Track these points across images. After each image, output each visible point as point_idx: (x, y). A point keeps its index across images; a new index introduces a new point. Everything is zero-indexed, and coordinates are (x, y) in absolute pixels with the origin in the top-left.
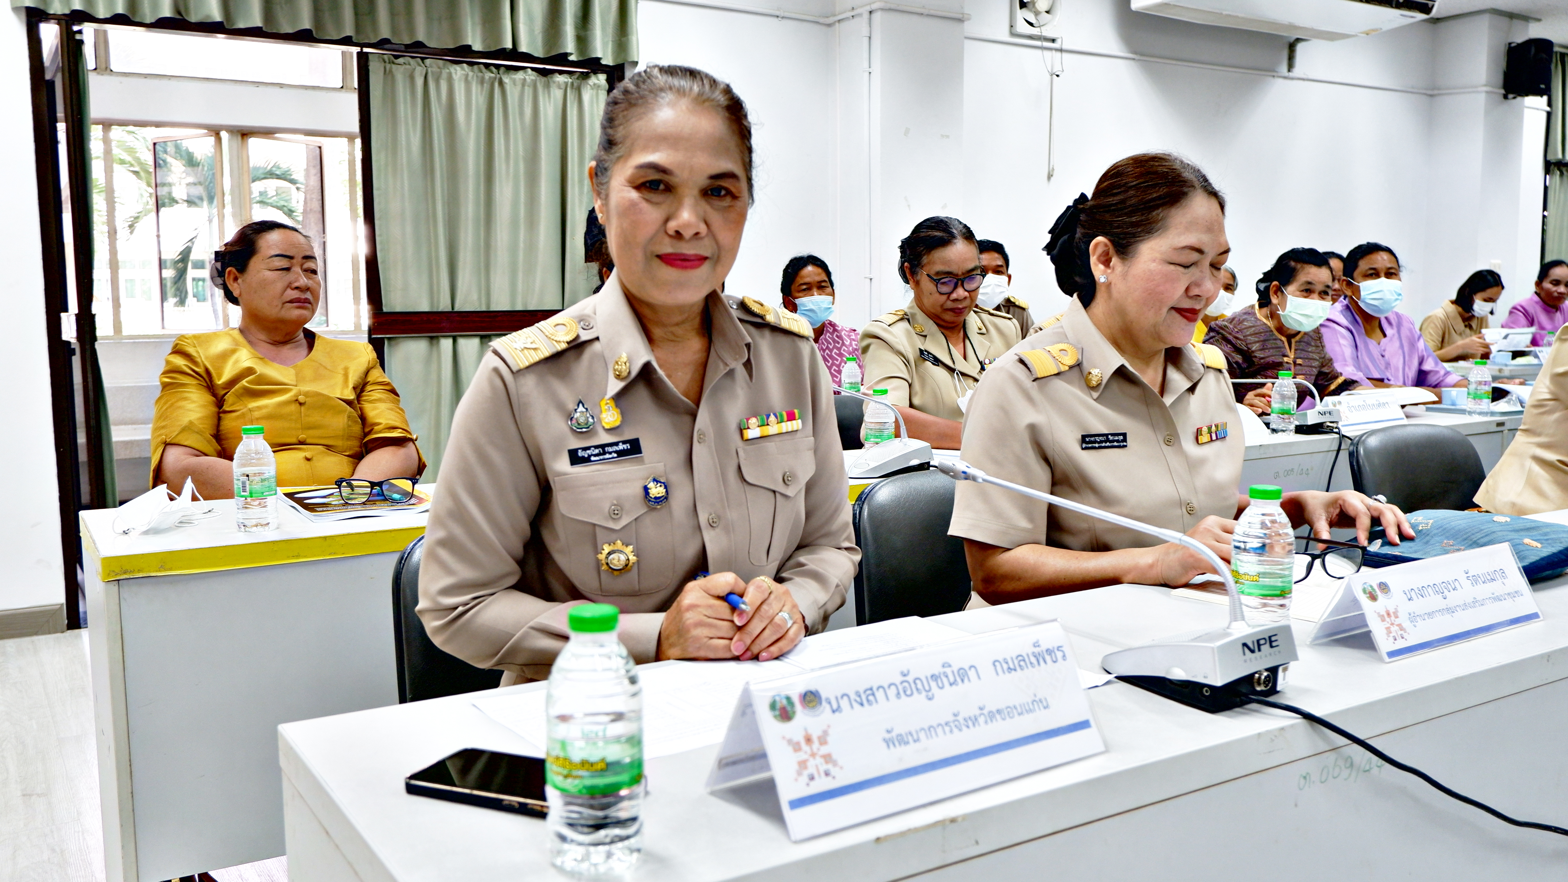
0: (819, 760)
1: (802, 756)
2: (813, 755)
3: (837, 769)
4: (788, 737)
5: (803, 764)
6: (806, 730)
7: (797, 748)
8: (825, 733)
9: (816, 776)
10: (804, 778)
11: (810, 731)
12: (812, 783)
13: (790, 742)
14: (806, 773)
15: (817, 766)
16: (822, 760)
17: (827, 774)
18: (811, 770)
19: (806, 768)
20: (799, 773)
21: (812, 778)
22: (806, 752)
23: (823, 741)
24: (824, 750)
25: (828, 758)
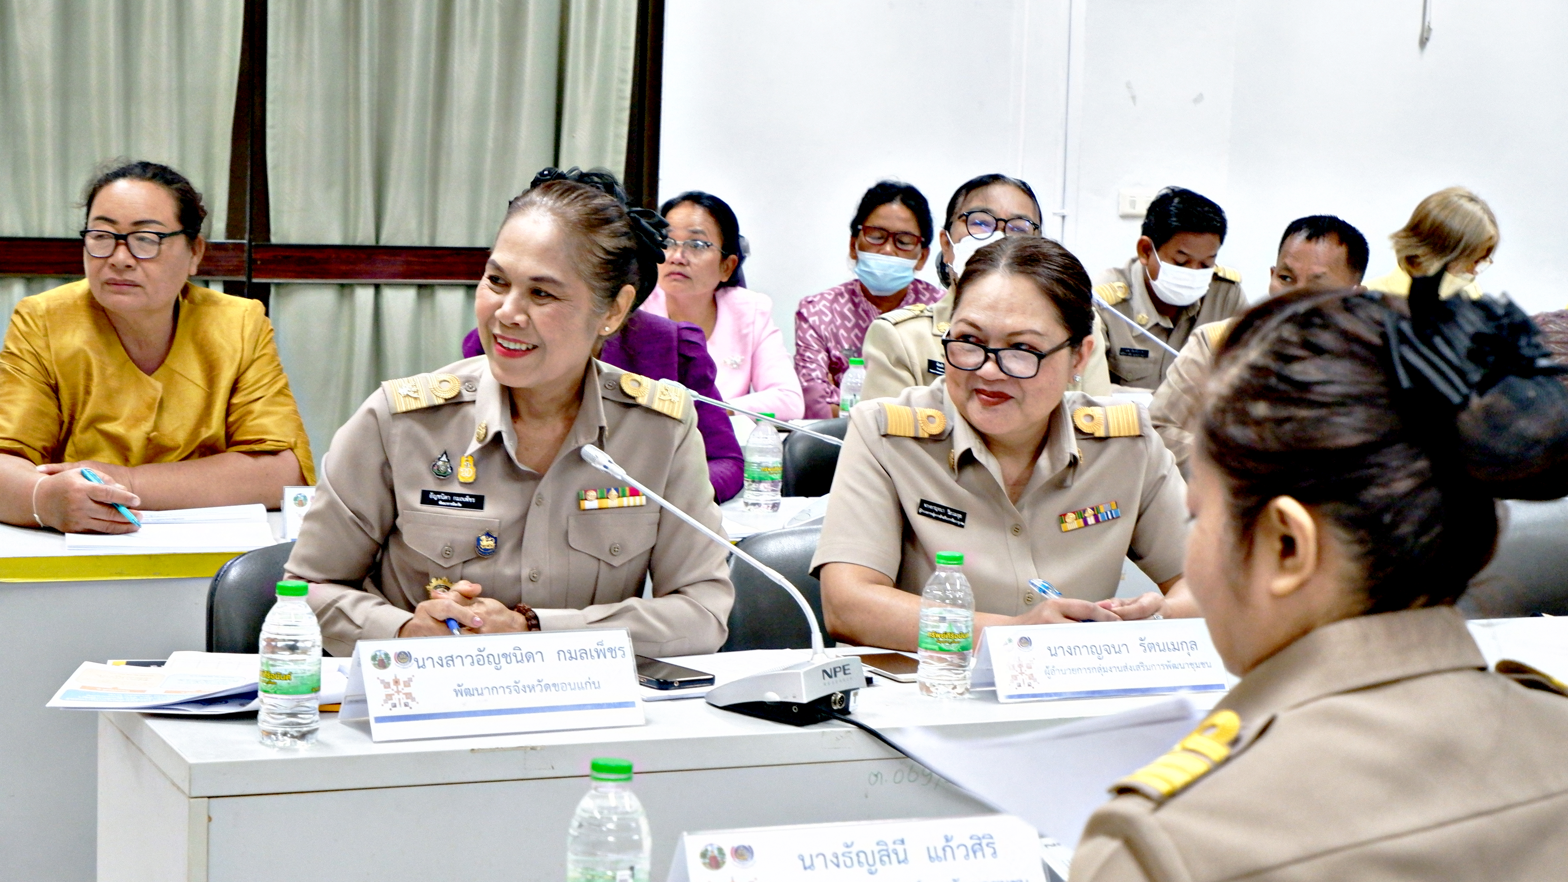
0: (402, 696)
1: (390, 691)
2: (398, 692)
3: (414, 703)
4: (381, 678)
5: (389, 697)
6: (396, 677)
7: (387, 685)
8: (410, 680)
9: (398, 705)
10: (389, 705)
11: (398, 677)
12: (394, 709)
13: (382, 681)
14: (390, 702)
15: (399, 699)
16: (404, 696)
17: (406, 705)
18: (395, 700)
19: (391, 699)
20: (386, 701)
21: (395, 706)
22: (393, 690)
23: (407, 684)
24: (407, 690)
25: (409, 695)
